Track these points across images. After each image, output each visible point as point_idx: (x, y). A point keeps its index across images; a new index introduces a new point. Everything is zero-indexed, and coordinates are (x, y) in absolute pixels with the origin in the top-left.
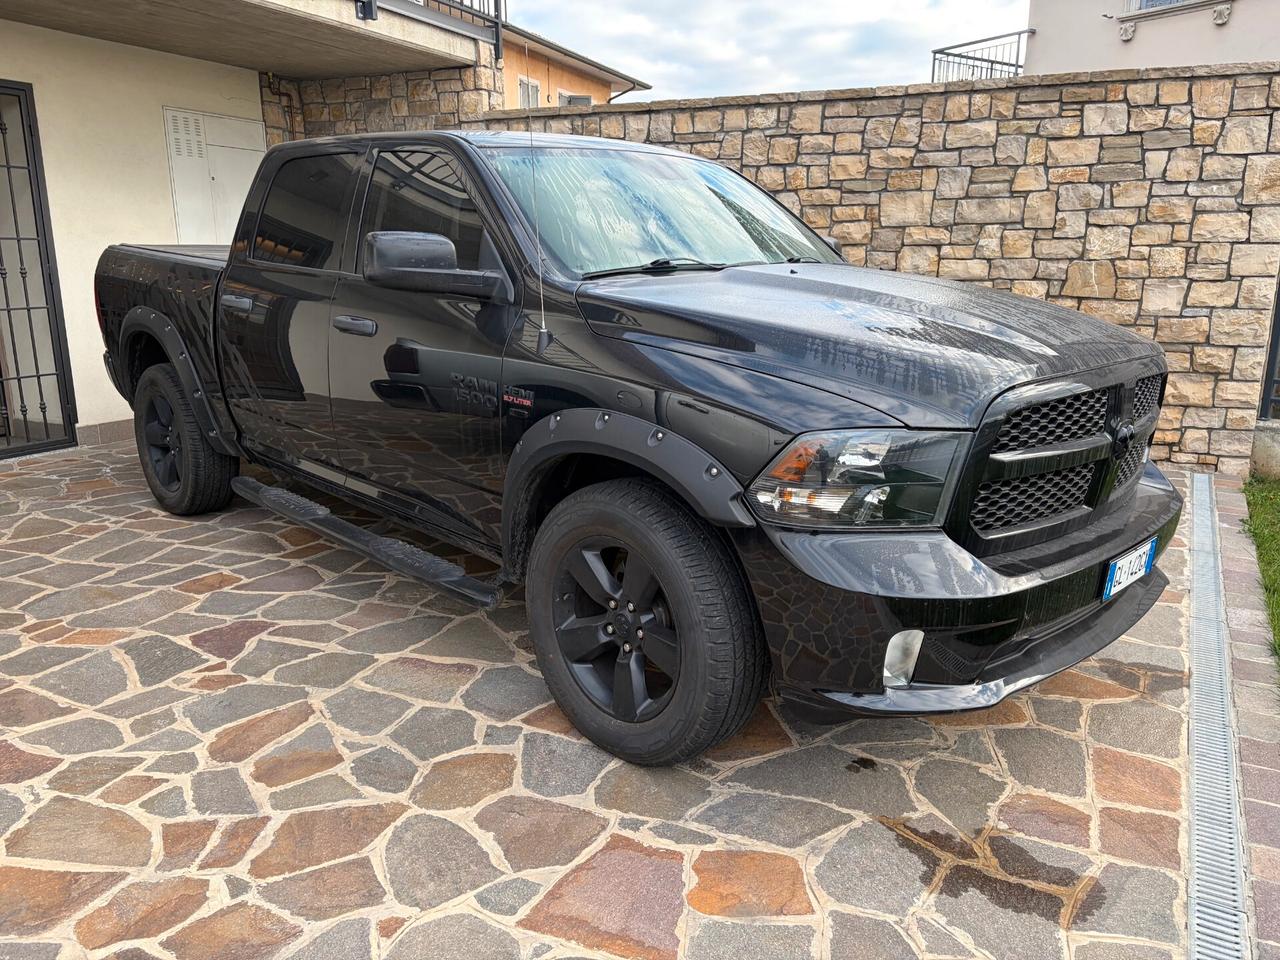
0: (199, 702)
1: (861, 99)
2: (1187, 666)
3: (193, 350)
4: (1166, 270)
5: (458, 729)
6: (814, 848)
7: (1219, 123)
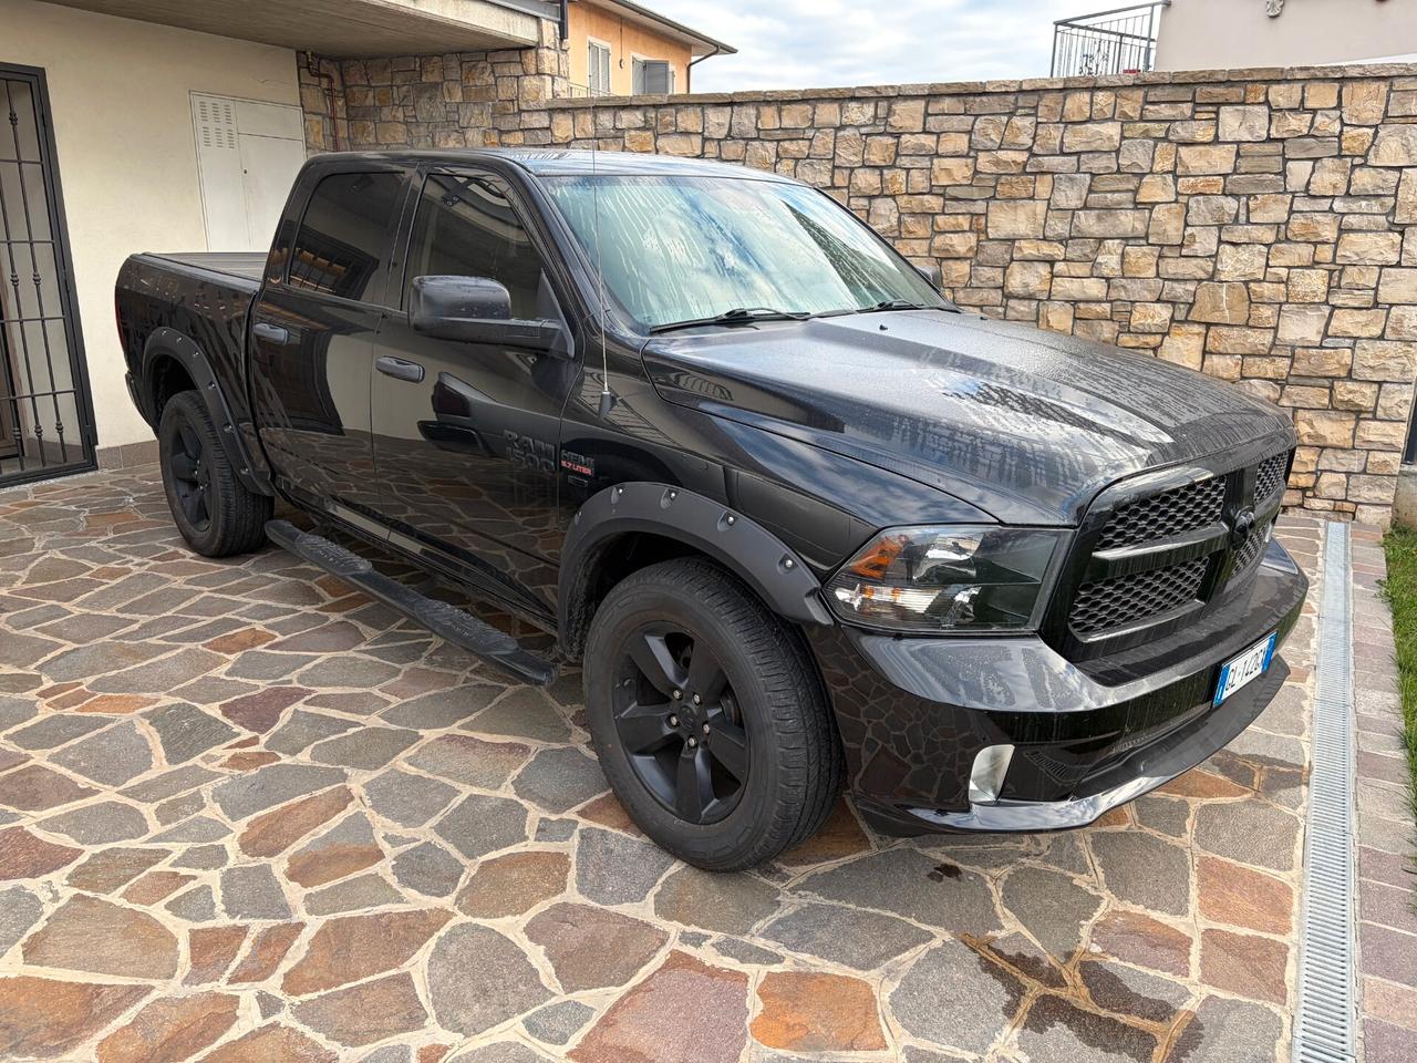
0: (231, 783)
1: (970, 94)
2: (1307, 760)
3: (222, 379)
4: (1306, 295)
5: (508, 821)
6: (889, 971)
7: (1371, 131)
